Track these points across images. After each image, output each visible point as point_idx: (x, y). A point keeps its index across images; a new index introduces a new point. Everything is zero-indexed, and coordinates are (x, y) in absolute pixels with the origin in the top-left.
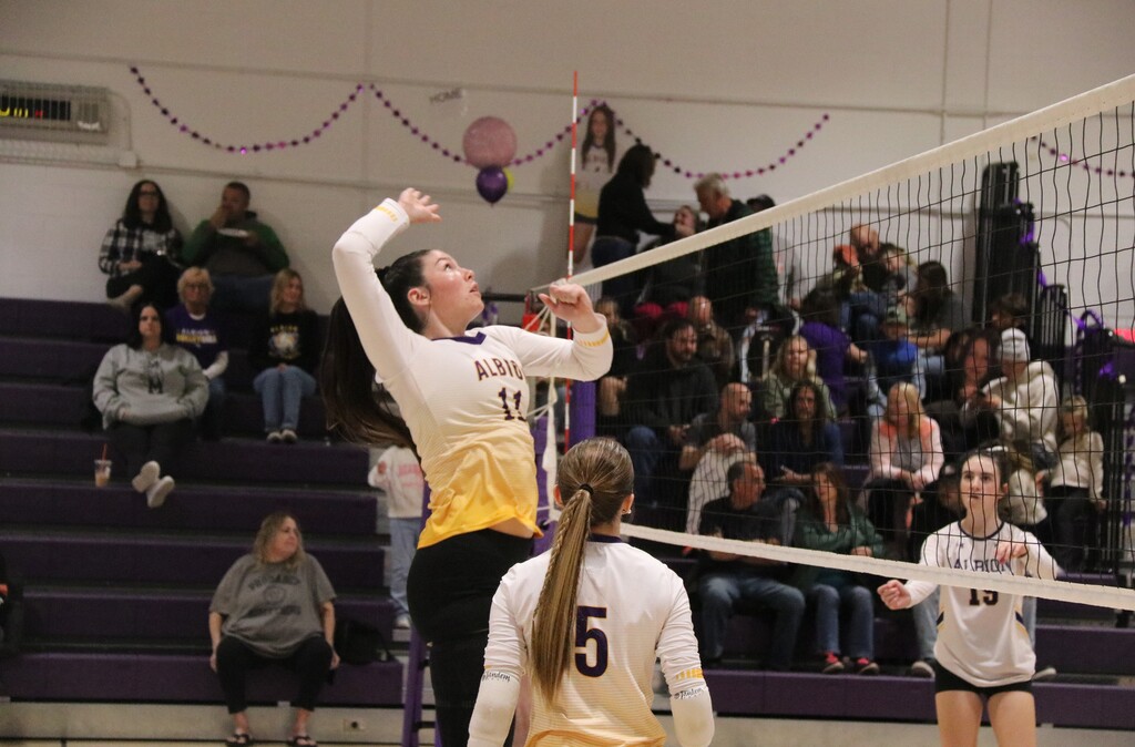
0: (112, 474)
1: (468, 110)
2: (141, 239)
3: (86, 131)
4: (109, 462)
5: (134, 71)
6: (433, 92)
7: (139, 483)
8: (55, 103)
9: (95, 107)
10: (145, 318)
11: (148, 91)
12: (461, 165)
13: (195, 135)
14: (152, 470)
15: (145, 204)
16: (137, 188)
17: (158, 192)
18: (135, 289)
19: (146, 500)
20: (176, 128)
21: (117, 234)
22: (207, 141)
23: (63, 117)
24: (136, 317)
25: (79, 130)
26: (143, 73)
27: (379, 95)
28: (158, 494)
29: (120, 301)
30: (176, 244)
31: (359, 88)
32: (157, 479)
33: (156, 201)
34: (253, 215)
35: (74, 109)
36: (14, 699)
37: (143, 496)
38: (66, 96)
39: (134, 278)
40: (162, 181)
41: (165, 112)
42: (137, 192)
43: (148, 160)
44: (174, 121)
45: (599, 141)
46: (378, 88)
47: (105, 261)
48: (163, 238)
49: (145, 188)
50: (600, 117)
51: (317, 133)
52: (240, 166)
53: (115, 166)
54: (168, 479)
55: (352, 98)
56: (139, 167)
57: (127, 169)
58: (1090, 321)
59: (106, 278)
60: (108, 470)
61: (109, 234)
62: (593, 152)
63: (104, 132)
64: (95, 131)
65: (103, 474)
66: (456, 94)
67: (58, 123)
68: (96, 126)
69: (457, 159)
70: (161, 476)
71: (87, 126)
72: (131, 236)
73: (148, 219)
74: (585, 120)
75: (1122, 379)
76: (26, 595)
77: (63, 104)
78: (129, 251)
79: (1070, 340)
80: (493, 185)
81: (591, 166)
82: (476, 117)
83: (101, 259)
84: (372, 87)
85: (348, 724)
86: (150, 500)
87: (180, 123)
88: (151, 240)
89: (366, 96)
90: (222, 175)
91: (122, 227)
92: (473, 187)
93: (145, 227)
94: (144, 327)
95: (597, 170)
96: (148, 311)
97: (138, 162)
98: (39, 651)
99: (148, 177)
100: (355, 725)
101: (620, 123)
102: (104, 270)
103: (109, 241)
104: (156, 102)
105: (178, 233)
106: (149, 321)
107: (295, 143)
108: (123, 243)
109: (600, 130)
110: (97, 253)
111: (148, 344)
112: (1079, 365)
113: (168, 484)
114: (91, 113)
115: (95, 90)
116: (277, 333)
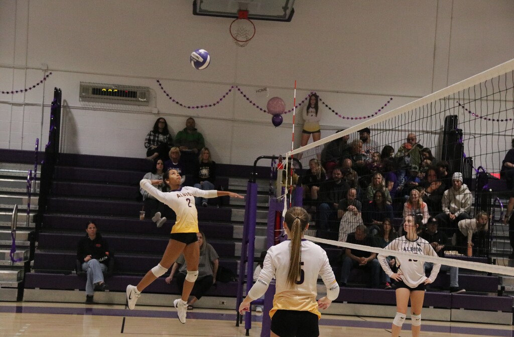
0: (145, 216)
1: (269, 95)
2: (158, 137)
3: (141, 101)
4: (144, 212)
5: (158, 81)
6: (258, 89)
7: (154, 219)
8: (132, 92)
9: (145, 93)
10: (159, 164)
11: (162, 88)
12: (266, 113)
13: (177, 103)
14: (158, 215)
15: (160, 125)
16: (159, 119)
17: (165, 123)
18: (156, 154)
19: (156, 225)
20: (171, 100)
21: (150, 135)
22: (181, 105)
23: (134, 97)
24: (155, 163)
25: (139, 101)
26: (160, 82)
27: (239, 90)
28: (161, 223)
29: (150, 158)
30: (170, 139)
31: (232, 87)
32: (160, 218)
33: (164, 125)
34: (196, 129)
35: (138, 94)
36: (110, 291)
37: (155, 224)
38: (135, 90)
39: (155, 150)
40: (166, 118)
41: (168, 95)
42: (158, 121)
43: (161, 111)
44: (171, 98)
45: (313, 106)
46: (239, 87)
47: (147, 144)
48: (165, 137)
49: (161, 120)
50: (313, 98)
51: (218, 102)
52: (192, 113)
53: (151, 113)
54: (164, 218)
55: (230, 91)
56: (158, 113)
57: (154, 114)
58: (481, 170)
59: (146, 150)
60: (144, 214)
61: (148, 135)
62: (311, 109)
63: (147, 102)
64: (145, 101)
65: (142, 216)
66: (265, 89)
67: (133, 99)
68: (145, 100)
69: (265, 111)
70: (162, 217)
71: (142, 100)
72: (155, 136)
73: (160, 131)
74: (308, 98)
75: (491, 190)
76: (115, 256)
77: (134, 92)
78: (154, 141)
79: (474, 177)
80: (277, 120)
81: (310, 114)
82: (271, 97)
83: (145, 143)
84: (237, 87)
85: (221, 303)
86: (158, 225)
87: (172, 99)
88: (161, 137)
89: (235, 90)
90: (187, 116)
91: (152, 133)
92: (271, 121)
93: (159, 133)
94: (158, 166)
95: (312, 115)
96: (159, 161)
97: (158, 111)
98: (119, 275)
99: (161, 117)
100: (223, 303)
101: (321, 100)
102: (146, 147)
103: (148, 137)
104: (165, 92)
105: (170, 135)
106: (160, 165)
107: (210, 106)
108: (152, 138)
109: (313, 102)
110: (144, 142)
111: (159, 172)
112: (477, 185)
113: (164, 220)
114: (143, 95)
115: (145, 88)
116: (202, 169)
